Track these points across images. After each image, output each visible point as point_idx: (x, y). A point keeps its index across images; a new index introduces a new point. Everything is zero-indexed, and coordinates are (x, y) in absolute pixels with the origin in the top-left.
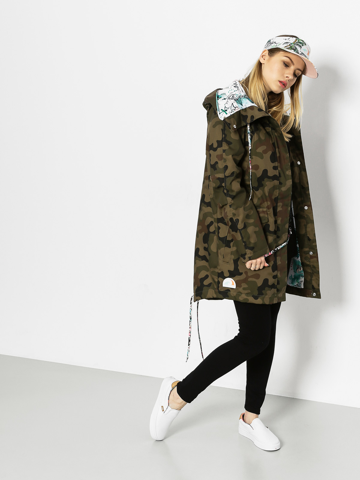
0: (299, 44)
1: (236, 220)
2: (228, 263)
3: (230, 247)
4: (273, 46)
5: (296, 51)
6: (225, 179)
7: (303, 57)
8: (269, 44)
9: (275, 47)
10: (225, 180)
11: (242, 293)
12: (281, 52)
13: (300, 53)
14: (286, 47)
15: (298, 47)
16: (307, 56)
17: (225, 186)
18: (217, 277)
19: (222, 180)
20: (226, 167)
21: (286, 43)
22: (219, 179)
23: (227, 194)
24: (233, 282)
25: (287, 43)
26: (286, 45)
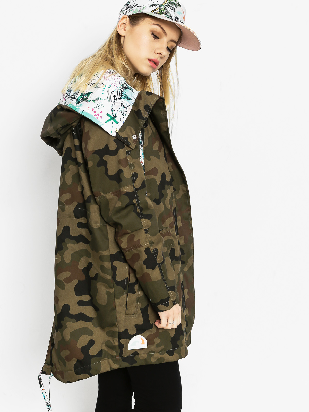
0: (171, 5)
1: (154, 250)
2: (134, 315)
3: (134, 292)
4: (135, 11)
5: (168, 16)
6: (136, 193)
7: (178, 23)
8: (129, 9)
9: (139, 12)
10: (136, 195)
11: (154, 352)
12: (148, 19)
13: (174, 17)
14: (154, 11)
15: (170, 10)
16: (182, 20)
17: (138, 203)
18: (117, 339)
19: (131, 195)
20: (135, 176)
21: (153, 5)
22: (127, 194)
23: (141, 214)
24: (142, 340)
25: (155, 5)
26: (153, 8)
